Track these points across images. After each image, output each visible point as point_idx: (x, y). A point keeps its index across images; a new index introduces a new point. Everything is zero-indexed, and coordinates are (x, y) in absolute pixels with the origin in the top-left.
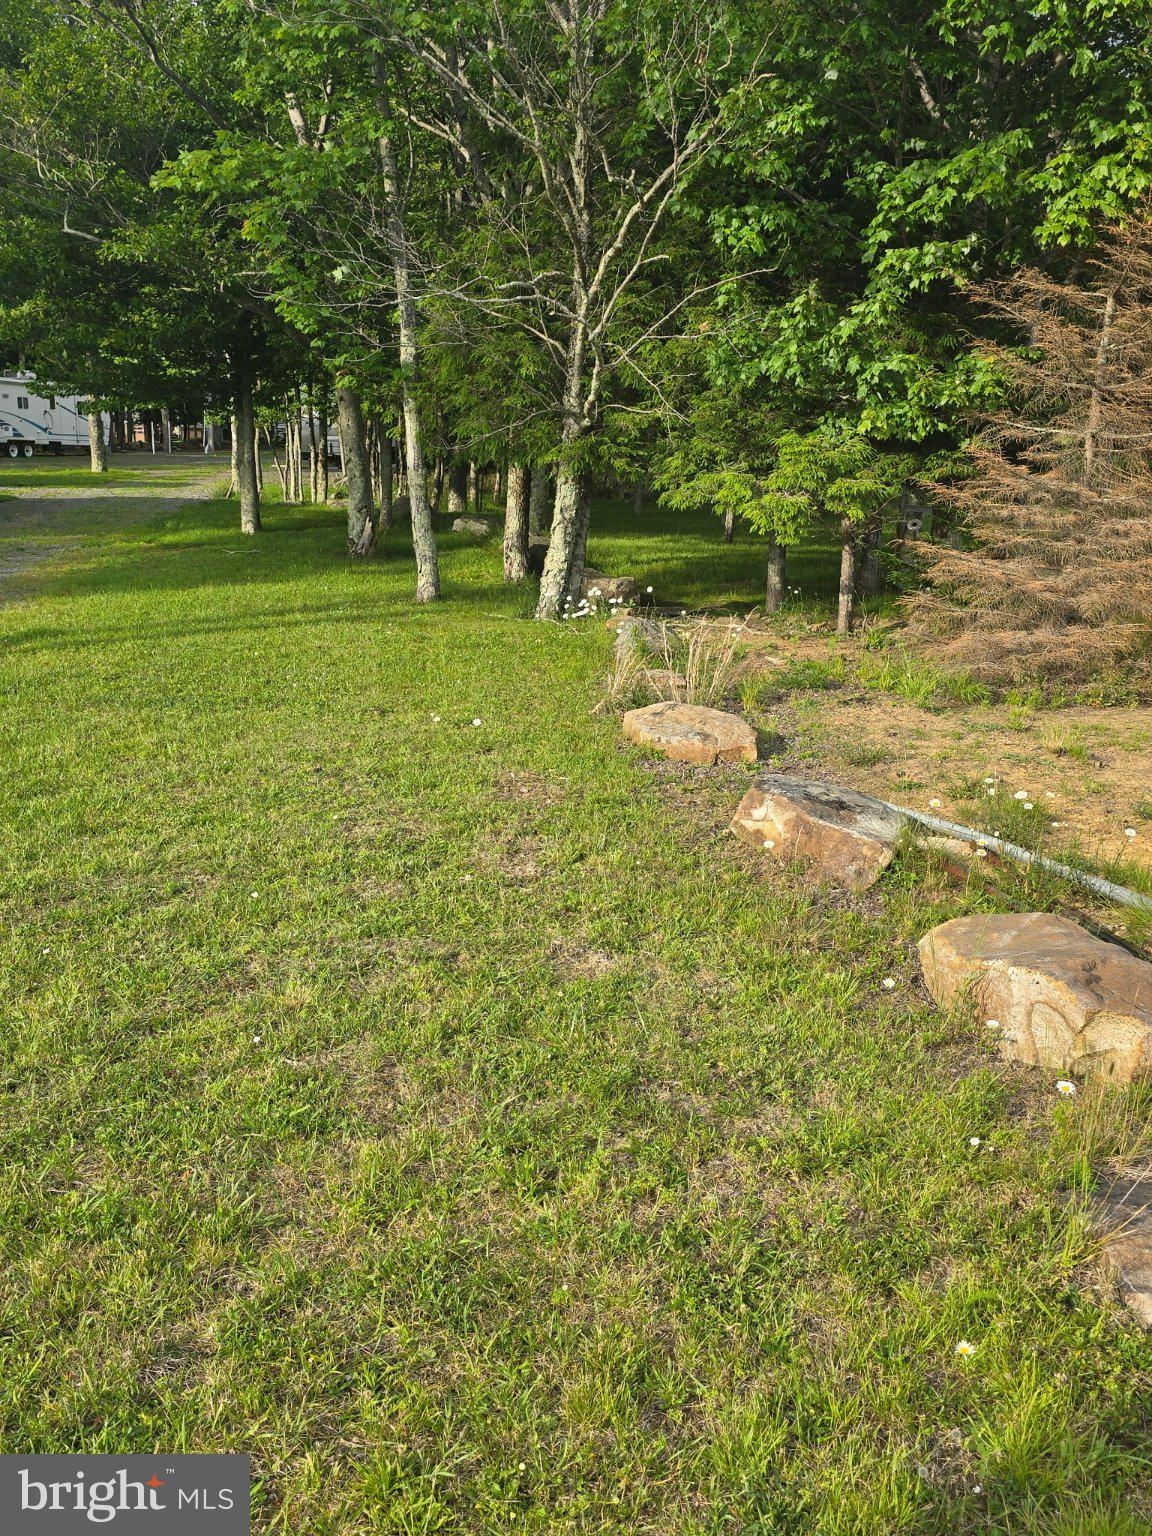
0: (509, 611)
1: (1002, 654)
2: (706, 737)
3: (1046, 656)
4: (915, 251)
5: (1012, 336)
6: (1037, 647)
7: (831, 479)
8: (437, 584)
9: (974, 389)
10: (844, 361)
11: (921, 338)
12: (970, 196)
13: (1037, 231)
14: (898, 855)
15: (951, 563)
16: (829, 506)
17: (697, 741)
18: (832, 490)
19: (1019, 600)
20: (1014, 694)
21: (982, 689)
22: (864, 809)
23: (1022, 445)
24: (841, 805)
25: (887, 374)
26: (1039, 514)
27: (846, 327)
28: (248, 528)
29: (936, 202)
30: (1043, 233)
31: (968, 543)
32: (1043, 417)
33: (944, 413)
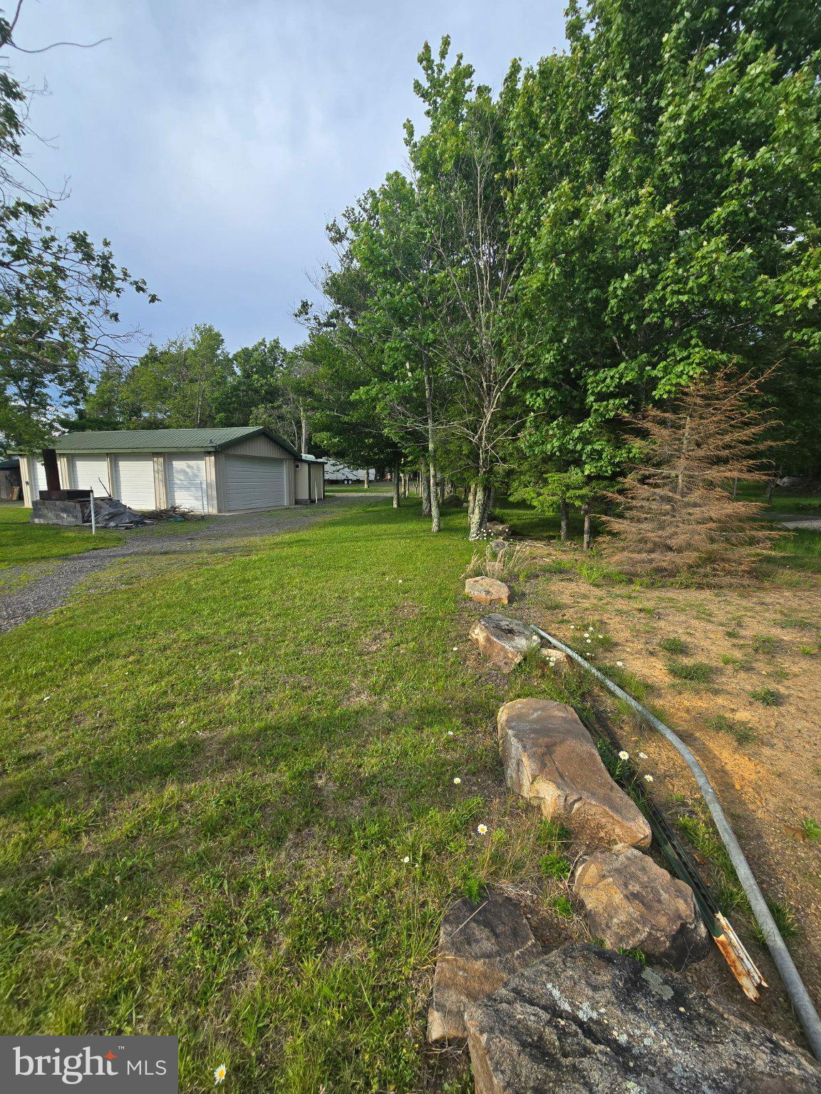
0: (460, 536)
1: (634, 563)
2: (488, 592)
3: (654, 565)
4: (605, 403)
5: (643, 434)
6: (651, 561)
7: (568, 490)
8: (439, 526)
9: (631, 455)
10: (575, 445)
11: (613, 436)
12: (623, 381)
13: (654, 393)
14: (525, 659)
15: (617, 525)
16: (567, 501)
17: (484, 594)
18: (568, 495)
19: (643, 540)
20: (638, 581)
21: (624, 577)
22: (520, 633)
23: (649, 477)
24: (511, 631)
25: (594, 450)
26: (654, 506)
27: (576, 433)
28: (395, 506)
29: (610, 385)
30: (656, 394)
31: (621, 516)
32: (658, 465)
33: (618, 465)
